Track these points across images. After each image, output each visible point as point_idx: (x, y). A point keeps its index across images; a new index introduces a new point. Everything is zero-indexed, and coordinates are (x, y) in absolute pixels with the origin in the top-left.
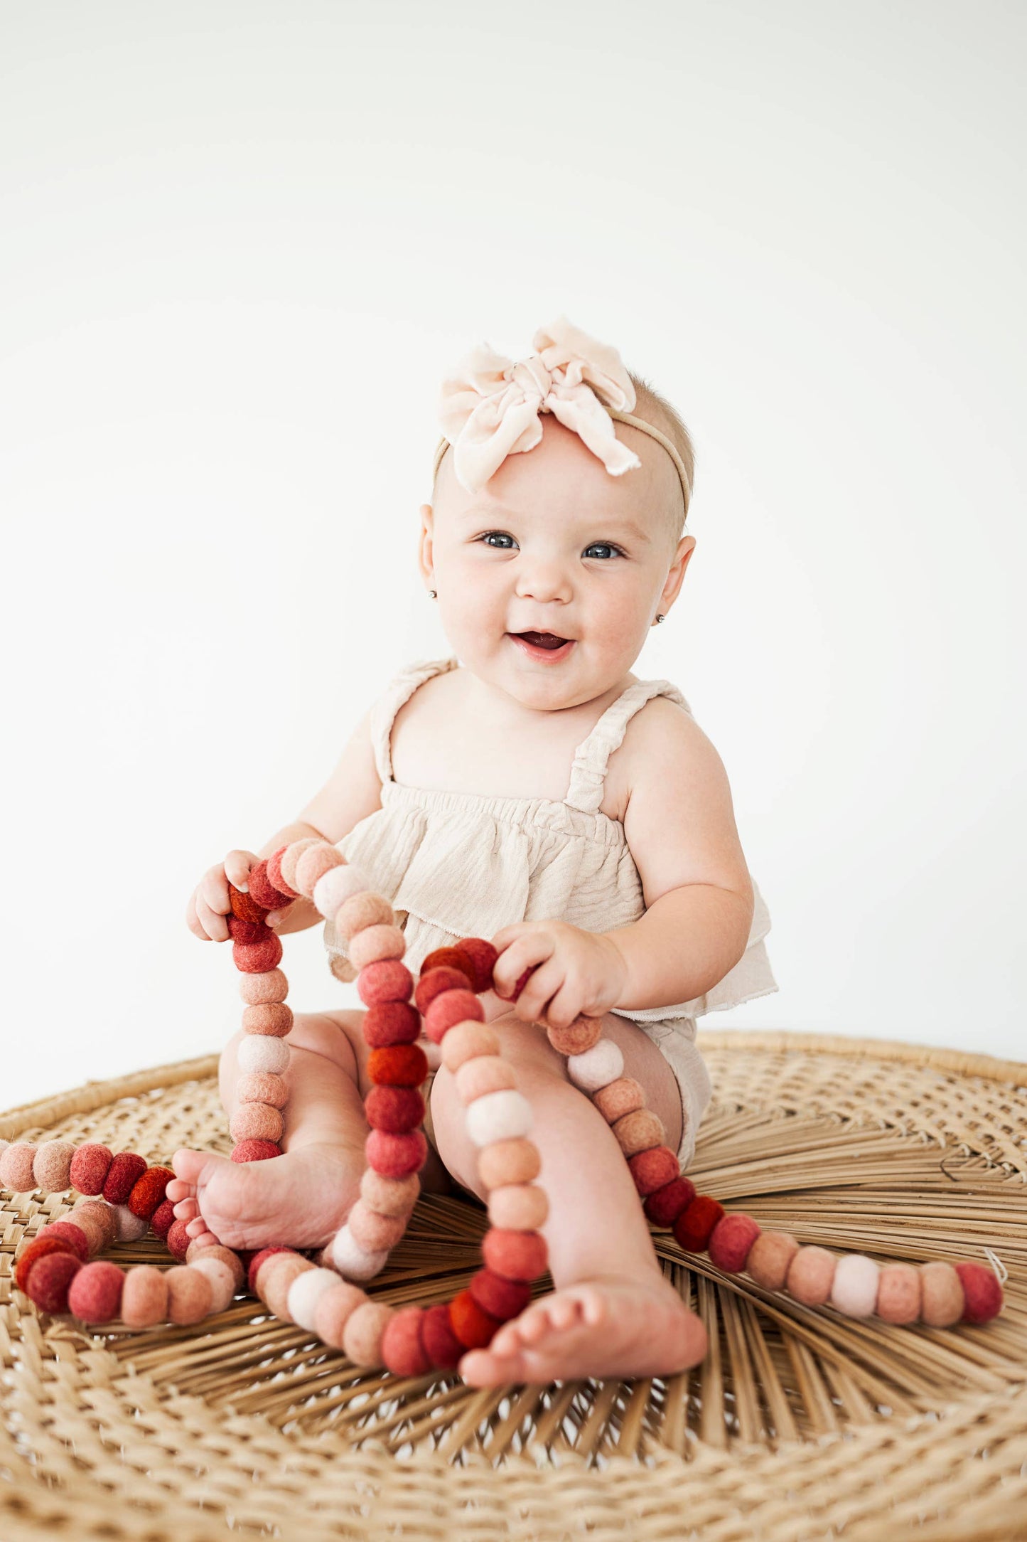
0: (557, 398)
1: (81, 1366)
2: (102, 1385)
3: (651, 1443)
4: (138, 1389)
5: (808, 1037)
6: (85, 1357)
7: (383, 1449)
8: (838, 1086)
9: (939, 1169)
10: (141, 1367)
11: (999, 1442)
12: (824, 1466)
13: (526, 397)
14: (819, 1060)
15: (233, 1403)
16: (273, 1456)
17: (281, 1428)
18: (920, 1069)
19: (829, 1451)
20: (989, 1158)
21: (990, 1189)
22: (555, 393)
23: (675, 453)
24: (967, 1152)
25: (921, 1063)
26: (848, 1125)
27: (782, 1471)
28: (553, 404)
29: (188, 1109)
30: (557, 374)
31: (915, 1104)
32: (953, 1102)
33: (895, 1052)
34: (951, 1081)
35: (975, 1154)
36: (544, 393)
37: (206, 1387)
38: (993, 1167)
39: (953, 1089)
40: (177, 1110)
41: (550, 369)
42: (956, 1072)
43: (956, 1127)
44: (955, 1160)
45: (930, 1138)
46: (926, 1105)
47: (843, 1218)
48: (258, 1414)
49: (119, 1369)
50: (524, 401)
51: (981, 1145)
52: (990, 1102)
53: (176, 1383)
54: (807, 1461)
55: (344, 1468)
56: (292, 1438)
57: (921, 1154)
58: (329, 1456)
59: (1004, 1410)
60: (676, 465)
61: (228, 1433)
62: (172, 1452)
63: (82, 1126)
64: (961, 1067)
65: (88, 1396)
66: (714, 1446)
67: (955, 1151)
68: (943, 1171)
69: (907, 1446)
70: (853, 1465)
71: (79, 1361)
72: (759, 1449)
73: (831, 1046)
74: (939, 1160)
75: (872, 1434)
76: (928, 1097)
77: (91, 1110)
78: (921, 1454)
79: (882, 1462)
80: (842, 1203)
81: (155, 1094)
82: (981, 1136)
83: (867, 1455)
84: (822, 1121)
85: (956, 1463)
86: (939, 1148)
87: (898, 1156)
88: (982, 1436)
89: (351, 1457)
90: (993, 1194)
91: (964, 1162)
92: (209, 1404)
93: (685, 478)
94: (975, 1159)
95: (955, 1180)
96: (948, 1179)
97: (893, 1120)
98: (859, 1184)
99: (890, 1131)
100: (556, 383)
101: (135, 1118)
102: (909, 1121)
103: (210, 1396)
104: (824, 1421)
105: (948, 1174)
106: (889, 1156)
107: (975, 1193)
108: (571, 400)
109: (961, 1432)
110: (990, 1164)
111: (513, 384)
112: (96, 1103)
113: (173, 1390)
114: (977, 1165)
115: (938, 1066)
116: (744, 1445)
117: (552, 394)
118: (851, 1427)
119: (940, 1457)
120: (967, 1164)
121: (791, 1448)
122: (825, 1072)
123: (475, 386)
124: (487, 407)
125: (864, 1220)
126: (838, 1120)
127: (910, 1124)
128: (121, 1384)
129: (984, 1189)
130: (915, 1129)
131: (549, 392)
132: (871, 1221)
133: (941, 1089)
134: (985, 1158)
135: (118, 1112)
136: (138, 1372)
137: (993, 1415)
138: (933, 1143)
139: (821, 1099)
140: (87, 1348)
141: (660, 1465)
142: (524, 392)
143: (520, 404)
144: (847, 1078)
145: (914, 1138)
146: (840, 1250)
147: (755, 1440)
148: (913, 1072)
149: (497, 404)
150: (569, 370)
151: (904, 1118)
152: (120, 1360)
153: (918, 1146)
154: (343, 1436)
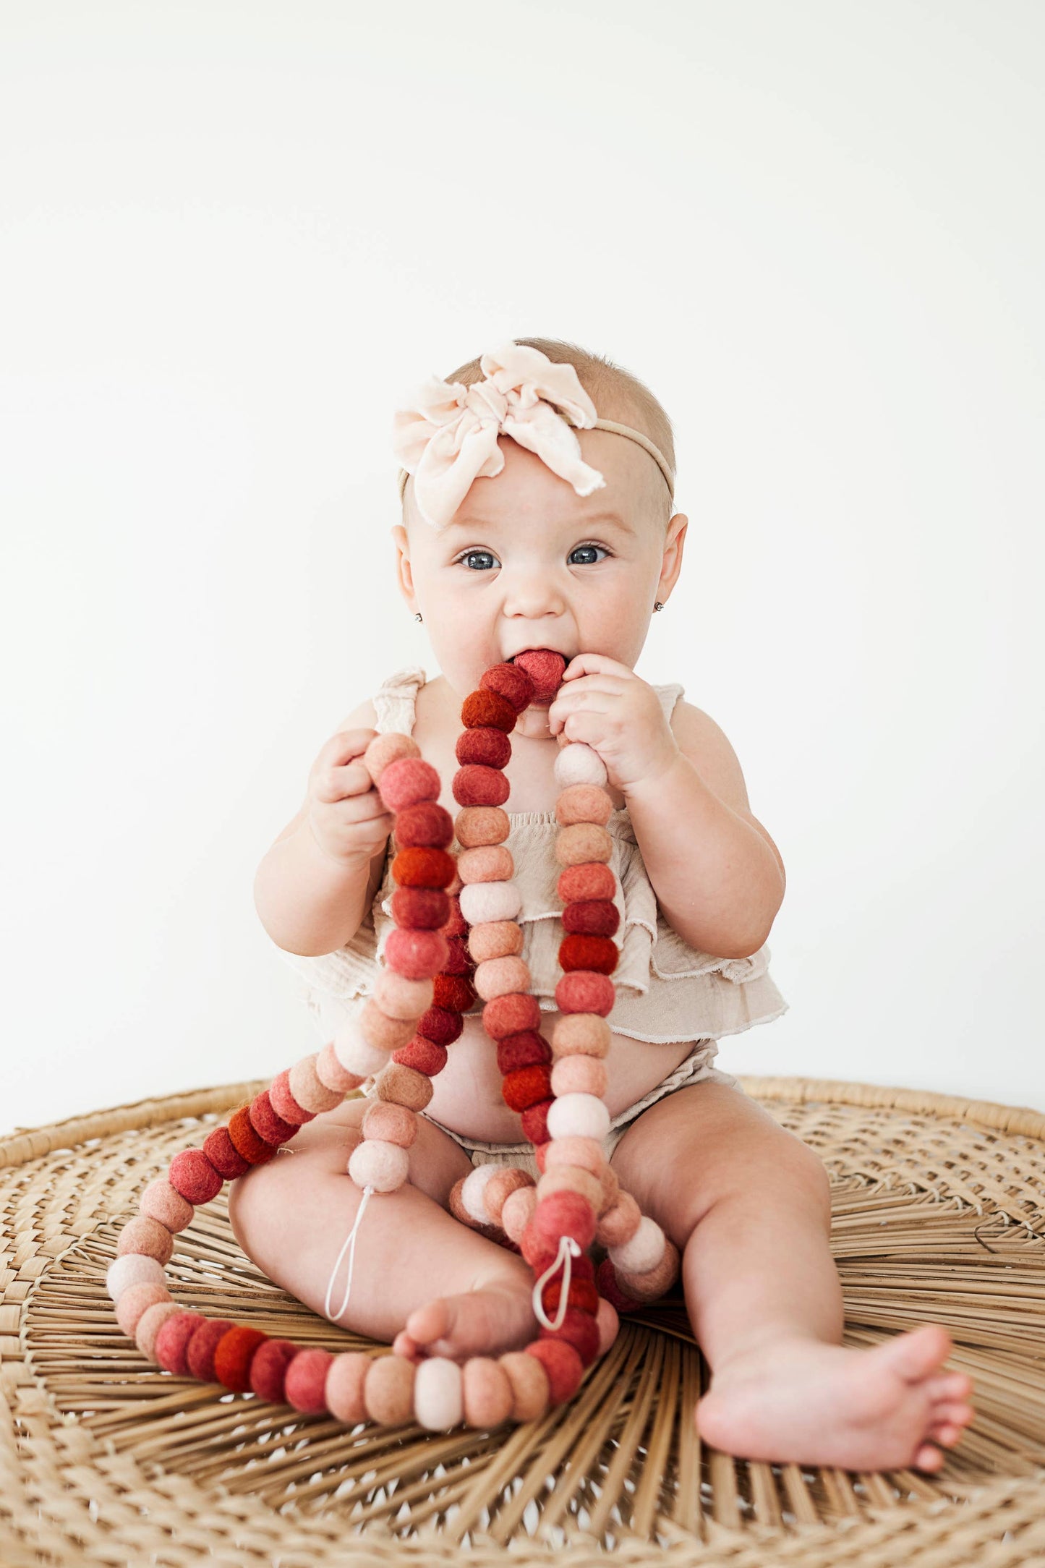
0: (516, 422)
1: (57, 1443)
2: (82, 1463)
3: (665, 1524)
4: (121, 1468)
5: (831, 1084)
6: (59, 1434)
7: (387, 1530)
8: (864, 1143)
9: (975, 1240)
10: (120, 1445)
11: (1024, 1526)
12: (844, 1547)
13: (484, 424)
14: (844, 1111)
15: (224, 1483)
16: (275, 1536)
17: (277, 1509)
18: (956, 1124)
19: (849, 1534)
20: (1030, 1227)
21: (1029, 1263)
22: (511, 415)
23: (649, 444)
24: (1007, 1220)
25: (959, 1119)
26: (875, 1187)
27: (801, 1553)
28: (510, 428)
29: (130, 1162)
30: (512, 397)
31: (950, 1165)
32: (992, 1163)
33: (929, 1106)
34: (991, 1139)
35: (1015, 1222)
36: (501, 418)
37: (191, 1467)
38: (1034, 1237)
39: (993, 1149)
40: (118, 1163)
41: (504, 392)
42: (998, 1129)
43: (995, 1192)
44: (991, 1229)
45: (966, 1203)
46: (963, 1166)
47: (868, 1293)
48: (253, 1493)
49: (96, 1447)
50: (481, 428)
51: (1022, 1212)
52: (1034, 1164)
53: (162, 1462)
54: (827, 1544)
55: (349, 1548)
56: (290, 1518)
57: (956, 1222)
58: (332, 1537)
59: (1031, 1494)
60: (651, 455)
61: (223, 1513)
62: (168, 1531)
63: (15, 1182)
64: (1002, 1124)
65: (70, 1474)
66: (730, 1528)
67: (993, 1218)
68: (980, 1242)
69: (929, 1529)
70: (873, 1547)
71: (53, 1439)
72: (776, 1532)
73: (857, 1098)
74: (973, 1230)
75: (892, 1517)
76: (964, 1157)
77: (23, 1163)
78: (942, 1538)
79: (904, 1544)
80: (867, 1276)
81: (92, 1144)
82: (1022, 1203)
83: (888, 1538)
84: (847, 1181)
85: (979, 1545)
86: (976, 1215)
87: (929, 1224)
88: (1007, 1520)
89: (355, 1538)
90: (1033, 1268)
91: (1003, 1232)
92: (199, 1484)
93: (664, 464)
94: (1015, 1228)
95: (993, 1252)
96: (986, 1250)
97: (924, 1183)
98: (886, 1256)
99: (924, 1195)
100: (512, 405)
101: (74, 1172)
102: (943, 1184)
103: (201, 1475)
104: (844, 1504)
105: (984, 1245)
106: (920, 1224)
107: (1014, 1266)
108: (529, 421)
109: (985, 1516)
110: (1030, 1234)
111: (467, 410)
112: (29, 1155)
113: (158, 1469)
114: (1016, 1235)
115: (977, 1122)
116: (762, 1528)
117: (508, 417)
118: (873, 1512)
119: (963, 1540)
120: (1005, 1234)
121: (810, 1530)
122: (850, 1126)
123: (425, 416)
124: (443, 436)
125: (890, 1295)
126: (864, 1182)
127: (944, 1188)
128: (102, 1463)
129: (1023, 1262)
130: (949, 1194)
131: (507, 414)
132: (898, 1296)
133: (979, 1148)
134: (1025, 1228)
135: (52, 1166)
136: (118, 1451)
137: (1019, 1500)
138: (968, 1209)
139: (844, 1158)
140: (60, 1425)
141: (675, 1547)
142: (480, 420)
143: (476, 432)
144: (874, 1134)
145: (948, 1203)
146: (863, 1328)
147: (772, 1523)
148: (949, 1129)
149: (453, 433)
150: (523, 391)
151: (938, 1181)
152: (97, 1437)
153: (952, 1212)
154: (344, 1517)
